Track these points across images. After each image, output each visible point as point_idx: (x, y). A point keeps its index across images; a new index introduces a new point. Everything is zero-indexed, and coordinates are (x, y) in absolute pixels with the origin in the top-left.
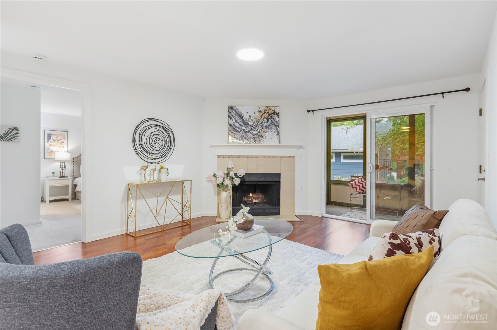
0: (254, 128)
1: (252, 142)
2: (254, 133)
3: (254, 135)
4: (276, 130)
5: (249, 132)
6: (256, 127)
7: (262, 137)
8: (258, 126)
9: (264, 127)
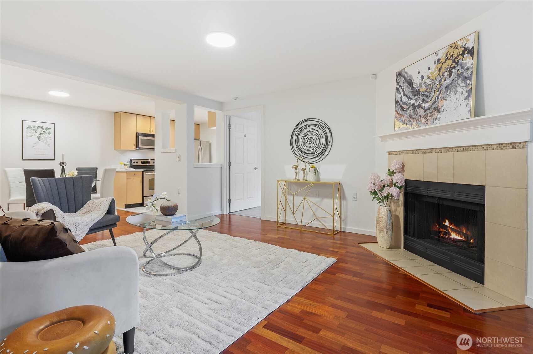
0: (427, 97)
1: (423, 123)
2: (426, 105)
3: (426, 111)
4: (464, 88)
5: (419, 106)
6: (430, 93)
7: (438, 109)
8: (433, 91)
9: (443, 90)
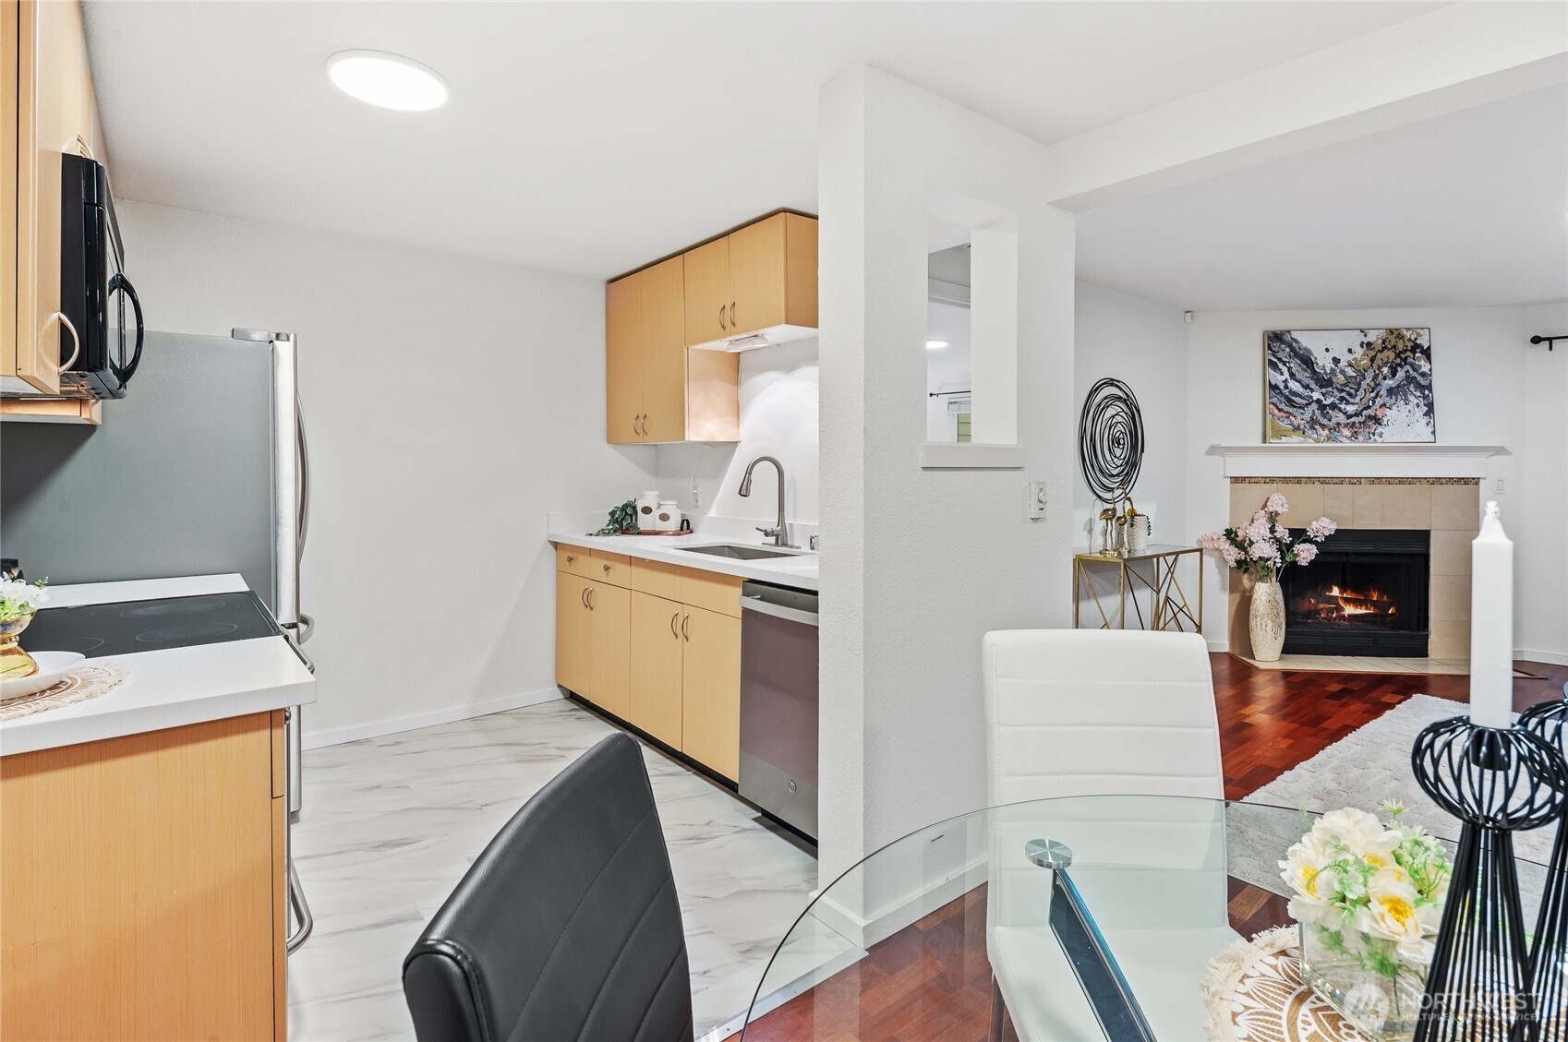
0: (1349, 394)
1: (1346, 437)
2: (1351, 409)
3: (1349, 417)
4: (1421, 399)
5: (1333, 406)
6: (1356, 392)
7: (1377, 421)
8: (1362, 391)
9: (1383, 392)
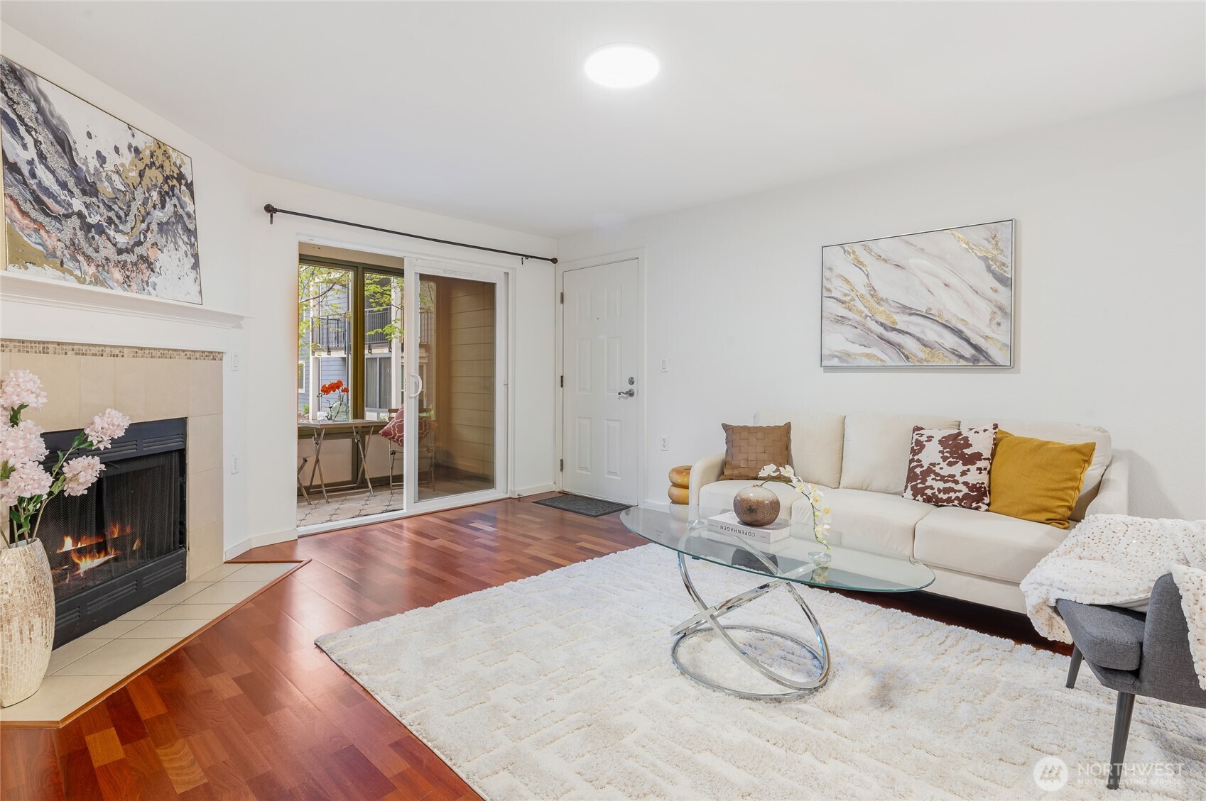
0: (119, 217)
1: (117, 282)
2: (121, 240)
3: (120, 252)
4: (188, 246)
5: (100, 229)
6: (126, 215)
8: (131, 215)
9: (154, 226)
